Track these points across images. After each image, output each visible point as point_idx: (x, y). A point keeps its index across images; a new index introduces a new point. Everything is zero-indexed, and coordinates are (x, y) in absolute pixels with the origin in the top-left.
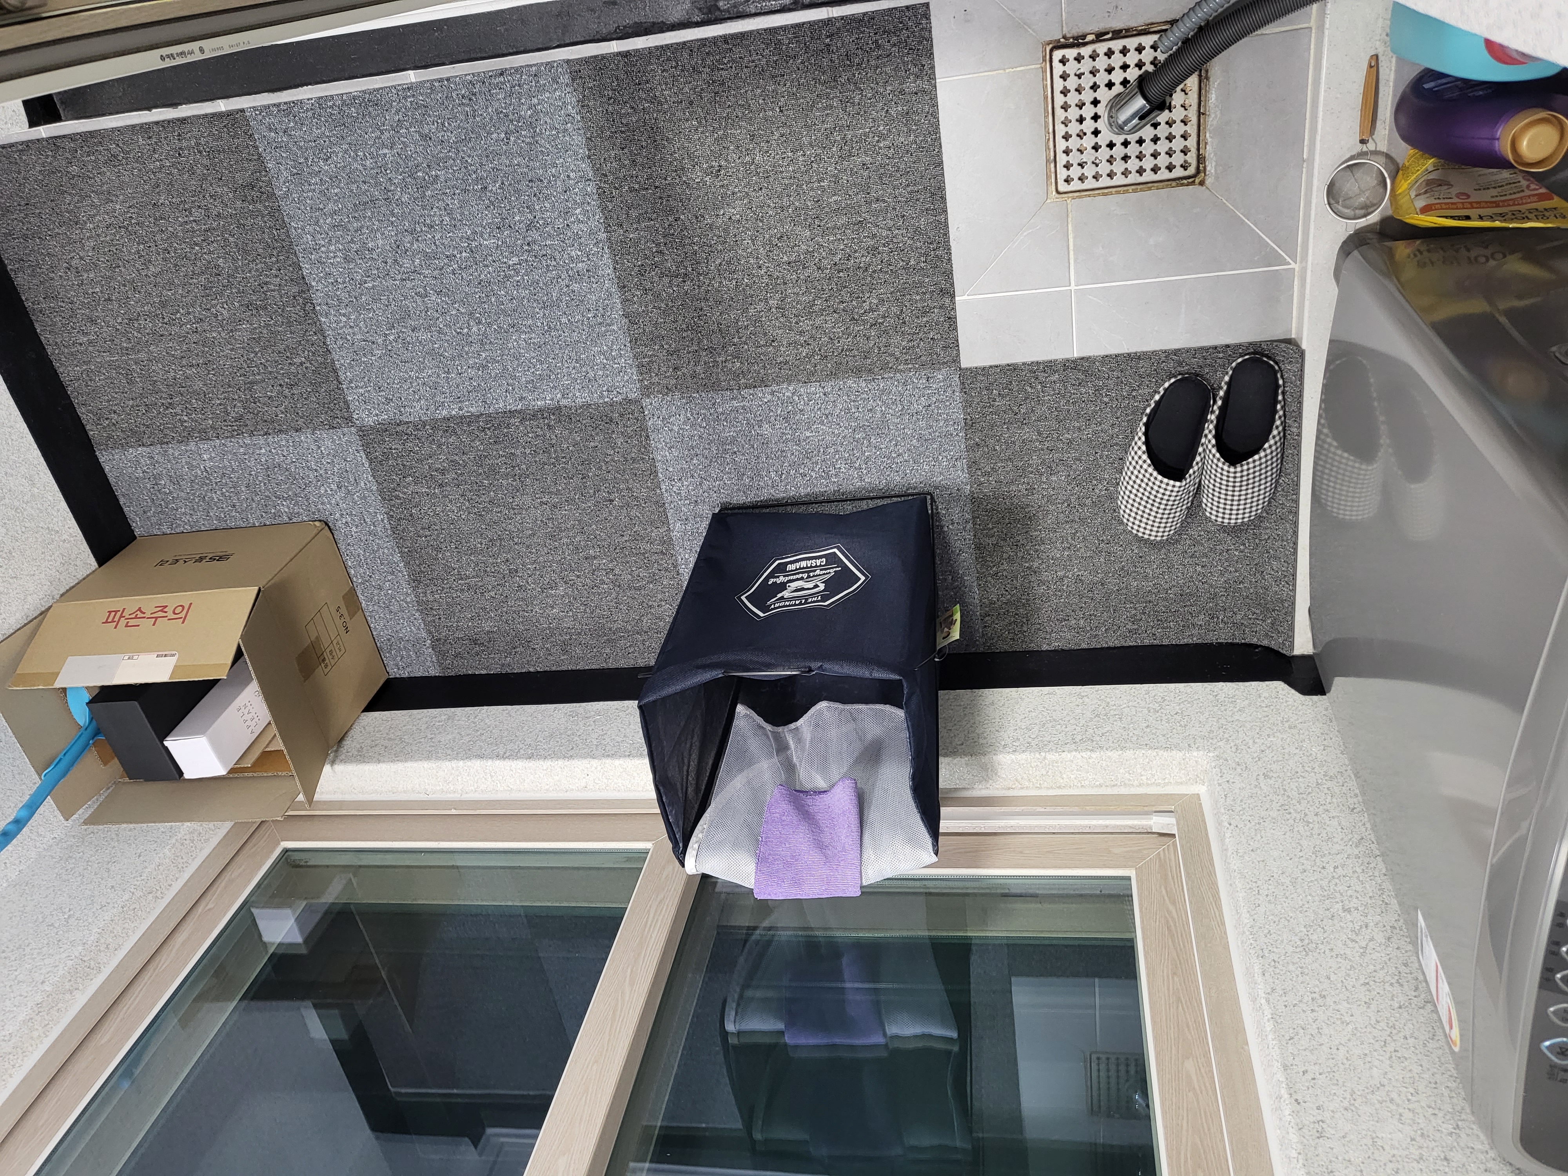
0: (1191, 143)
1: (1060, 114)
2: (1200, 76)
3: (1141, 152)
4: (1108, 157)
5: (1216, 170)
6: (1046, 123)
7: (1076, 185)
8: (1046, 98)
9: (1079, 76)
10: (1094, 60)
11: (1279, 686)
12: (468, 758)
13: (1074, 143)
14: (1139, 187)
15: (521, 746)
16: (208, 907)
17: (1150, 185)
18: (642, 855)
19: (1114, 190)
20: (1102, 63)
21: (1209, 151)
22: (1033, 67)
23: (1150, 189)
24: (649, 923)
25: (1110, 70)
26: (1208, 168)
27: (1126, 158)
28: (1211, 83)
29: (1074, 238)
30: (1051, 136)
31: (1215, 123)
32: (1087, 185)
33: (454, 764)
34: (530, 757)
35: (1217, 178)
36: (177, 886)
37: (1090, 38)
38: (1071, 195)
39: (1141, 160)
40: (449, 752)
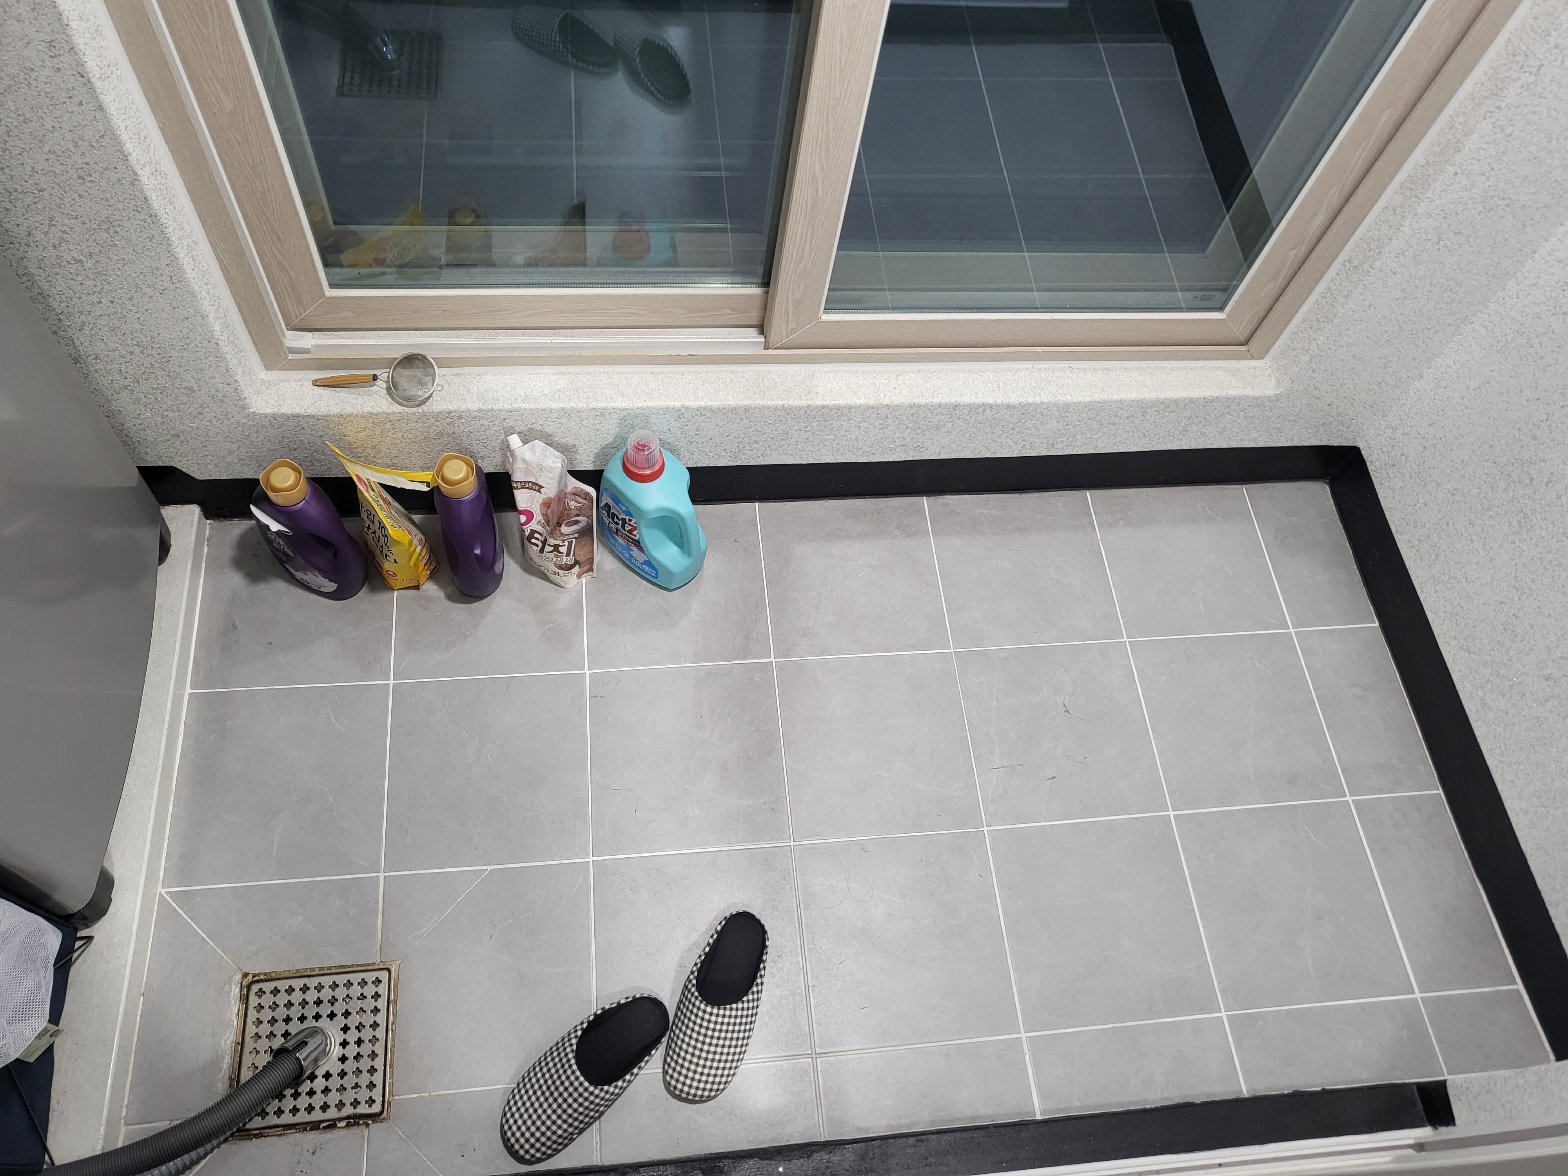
0: (253, 1015)
1: (379, 1049)
2: (238, 1082)
3: (303, 1008)
4: (336, 1004)
5: (231, 988)
6: (393, 1040)
7: (370, 977)
8: (392, 1066)
9: (357, 1086)
10: (341, 1101)
11: (200, 474)
12: (1023, 406)
13: (368, 1019)
14: (308, 973)
15: (968, 418)
16: (1295, 251)
17: (298, 975)
18: (832, 306)
19: (334, 971)
20: (333, 1098)
21: (235, 1006)
22: (401, 1097)
23: (297, 971)
24: (808, 240)
25: (326, 1090)
26: (238, 990)
27: (319, 1002)
28: (228, 1074)
29: (376, 924)
30: (390, 1027)
31: (227, 1035)
32: (359, 977)
33: (1038, 400)
34: (956, 406)
35: (230, 978)
36: (1331, 273)
37: (342, 1124)
38: (377, 967)
39: (304, 1000)
40: (1045, 412)
